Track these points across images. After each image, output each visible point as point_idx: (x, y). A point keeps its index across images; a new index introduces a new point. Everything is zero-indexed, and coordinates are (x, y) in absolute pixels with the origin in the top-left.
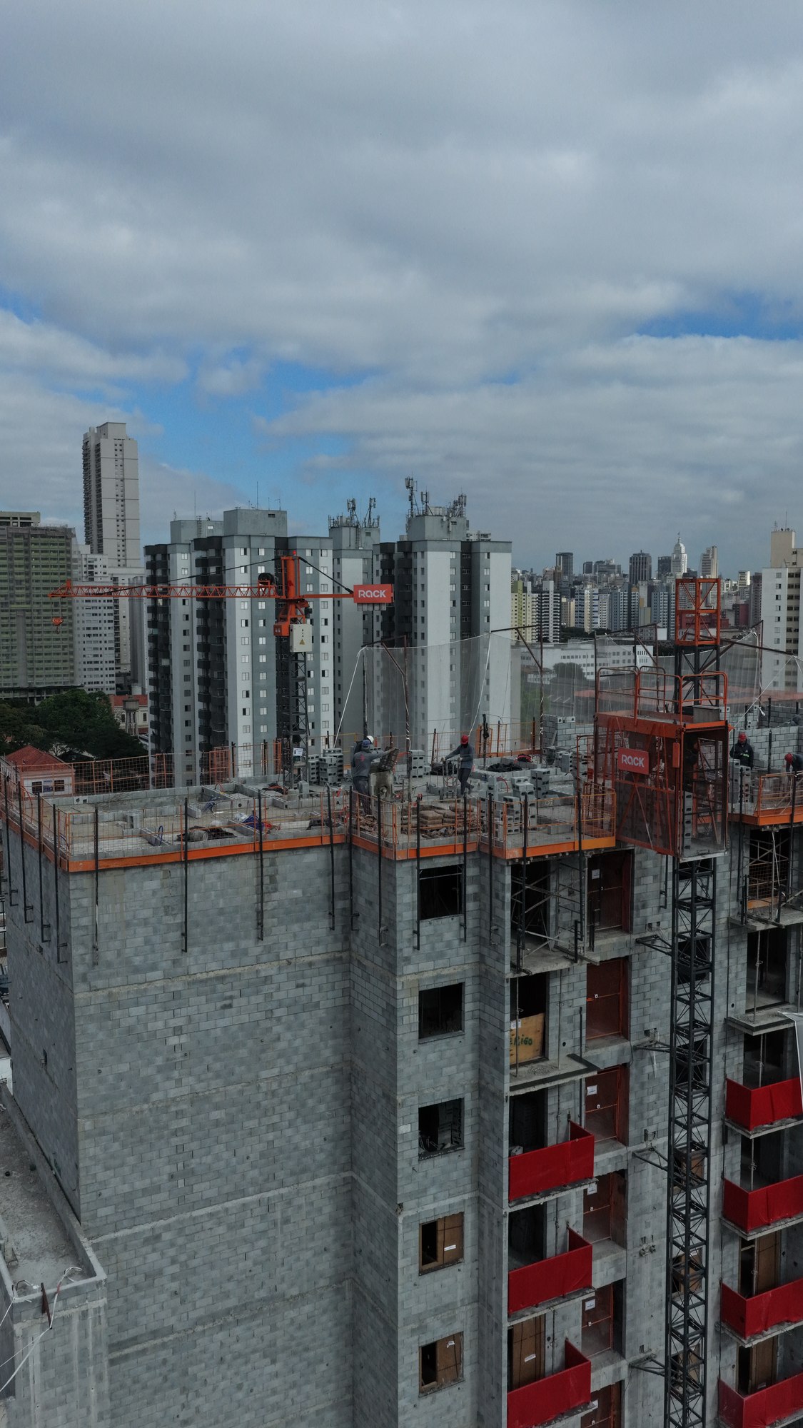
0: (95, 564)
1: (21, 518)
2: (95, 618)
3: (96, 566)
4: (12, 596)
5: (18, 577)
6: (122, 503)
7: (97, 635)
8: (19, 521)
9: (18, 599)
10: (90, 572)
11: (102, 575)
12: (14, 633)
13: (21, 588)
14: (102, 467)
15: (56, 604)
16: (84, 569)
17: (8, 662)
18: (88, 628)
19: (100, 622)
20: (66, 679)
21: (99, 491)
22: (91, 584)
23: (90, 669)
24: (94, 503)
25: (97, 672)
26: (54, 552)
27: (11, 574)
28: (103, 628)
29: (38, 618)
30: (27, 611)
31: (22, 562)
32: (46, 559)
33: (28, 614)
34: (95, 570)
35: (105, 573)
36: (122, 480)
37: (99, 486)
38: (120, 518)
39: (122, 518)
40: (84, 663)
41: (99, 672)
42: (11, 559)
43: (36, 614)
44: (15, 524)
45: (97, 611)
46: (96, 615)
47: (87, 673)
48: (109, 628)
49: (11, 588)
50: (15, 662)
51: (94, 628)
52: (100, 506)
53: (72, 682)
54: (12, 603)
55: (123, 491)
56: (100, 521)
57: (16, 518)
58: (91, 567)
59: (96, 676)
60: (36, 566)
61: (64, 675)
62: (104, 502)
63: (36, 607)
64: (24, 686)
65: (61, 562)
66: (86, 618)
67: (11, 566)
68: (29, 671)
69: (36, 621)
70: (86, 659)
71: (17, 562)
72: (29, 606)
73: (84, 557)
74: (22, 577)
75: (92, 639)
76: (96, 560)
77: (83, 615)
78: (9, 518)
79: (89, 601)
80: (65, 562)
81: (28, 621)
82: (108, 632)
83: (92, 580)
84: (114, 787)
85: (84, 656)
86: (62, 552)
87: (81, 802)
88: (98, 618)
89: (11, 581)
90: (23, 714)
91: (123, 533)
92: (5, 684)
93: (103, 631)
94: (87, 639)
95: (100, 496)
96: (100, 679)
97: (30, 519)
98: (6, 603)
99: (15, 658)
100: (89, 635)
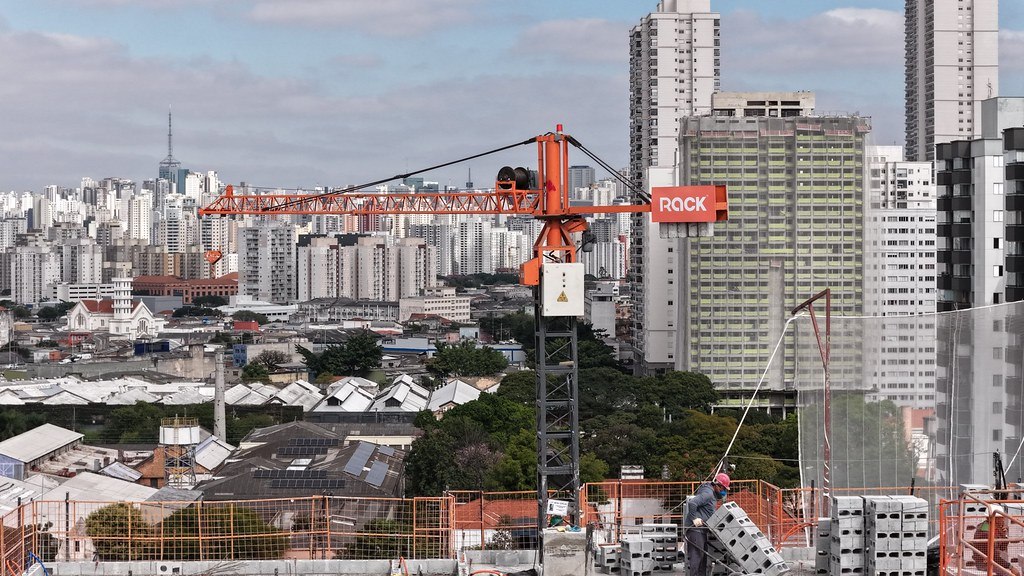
0: (909, 178)
1: (783, 103)
2: (904, 272)
3: (911, 183)
4: (764, 233)
5: (773, 202)
6: (969, 73)
7: (906, 302)
8: (780, 107)
9: (773, 239)
10: (900, 193)
11: (921, 197)
12: (765, 296)
13: (778, 221)
14: (935, 13)
15: (836, 248)
16: (891, 188)
17: (753, 347)
18: (892, 291)
19: (912, 279)
20: (849, 378)
21: (930, 53)
22: (902, 213)
23: (893, 362)
24: (921, 75)
25: (903, 368)
26: (836, 158)
27: (764, 196)
28: (917, 291)
29: (806, 271)
30: (787, 259)
31: (782, 176)
32: (822, 171)
33: (788, 265)
34: (909, 189)
35: (926, 195)
36: (971, 34)
37: (930, 44)
38: (966, 98)
39: (969, 99)
40: (883, 350)
41: (909, 368)
42: (764, 171)
43: (801, 265)
44: (773, 113)
45: (908, 261)
46: (906, 267)
47: (887, 368)
48: (928, 290)
49: (764, 221)
50: (765, 347)
51: (901, 291)
52: (931, 79)
53: (859, 382)
54: (764, 246)
55: (971, 52)
56: (930, 105)
57: (775, 103)
58: (903, 184)
59: (902, 373)
60: (806, 183)
61: (846, 372)
62: (937, 72)
63: (802, 252)
64: (776, 386)
65: (846, 175)
66: (888, 272)
67: (764, 184)
68: (787, 363)
69: (801, 277)
70: (888, 345)
71: (772, 177)
72: (791, 251)
73: (890, 166)
74: (782, 201)
75: (896, 308)
76: (911, 171)
77: (883, 267)
78: (763, 103)
79: (895, 243)
80: (852, 175)
81: (788, 277)
82: (924, 296)
83: (904, 206)
84: (236, 549)
85: (884, 338)
86: (848, 158)
87: (169, 571)
88: (909, 273)
89: (764, 209)
90: (758, 436)
91: (969, 125)
92: (747, 384)
93: (917, 296)
94: (888, 308)
95: (932, 61)
96: (909, 380)
97: (798, 103)
98: (754, 246)
99: (762, 340)
100: (892, 302)
